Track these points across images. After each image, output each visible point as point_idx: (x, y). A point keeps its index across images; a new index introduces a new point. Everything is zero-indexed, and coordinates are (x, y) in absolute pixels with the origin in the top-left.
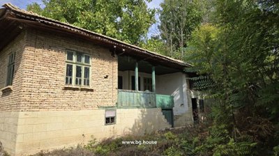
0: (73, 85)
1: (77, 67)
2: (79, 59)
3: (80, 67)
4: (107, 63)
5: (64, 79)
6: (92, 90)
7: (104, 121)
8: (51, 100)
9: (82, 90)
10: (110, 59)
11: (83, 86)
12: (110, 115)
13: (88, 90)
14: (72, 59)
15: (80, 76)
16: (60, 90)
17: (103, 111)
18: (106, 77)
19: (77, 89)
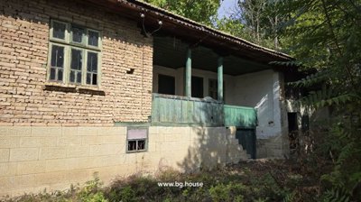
0: (65, 83)
1: (73, 51)
2: (77, 38)
3: (79, 52)
4: (132, 48)
5: (45, 70)
6: (102, 93)
7: (124, 146)
8: (20, 107)
9: (82, 91)
10: (139, 41)
11: (84, 84)
12: (136, 136)
13: (93, 93)
14: (63, 37)
15: (80, 68)
16: (37, 90)
17: (124, 129)
18: (131, 72)
19: (72, 90)
